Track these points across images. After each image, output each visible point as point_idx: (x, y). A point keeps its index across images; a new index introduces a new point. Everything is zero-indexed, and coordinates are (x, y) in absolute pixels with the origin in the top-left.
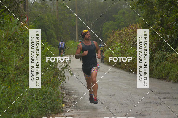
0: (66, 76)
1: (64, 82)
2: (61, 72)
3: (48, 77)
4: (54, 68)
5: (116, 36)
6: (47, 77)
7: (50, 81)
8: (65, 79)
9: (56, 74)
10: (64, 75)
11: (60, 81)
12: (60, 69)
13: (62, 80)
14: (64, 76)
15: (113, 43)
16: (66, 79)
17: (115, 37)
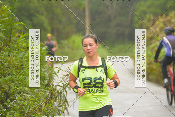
0: (68, 100)
1: (65, 112)
2: (61, 93)
3: (37, 103)
4: (48, 85)
5: (159, 27)
6: (35, 101)
7: (40, 110)
8: (67, 107)
9: (51, 98)
10: (66, 99)
11: (59, 110)
12: (58, 88)
13: (62, 108)
14: (66, 101)
15: (153, 41)
16: (68, 105)
17: (158, 29)
